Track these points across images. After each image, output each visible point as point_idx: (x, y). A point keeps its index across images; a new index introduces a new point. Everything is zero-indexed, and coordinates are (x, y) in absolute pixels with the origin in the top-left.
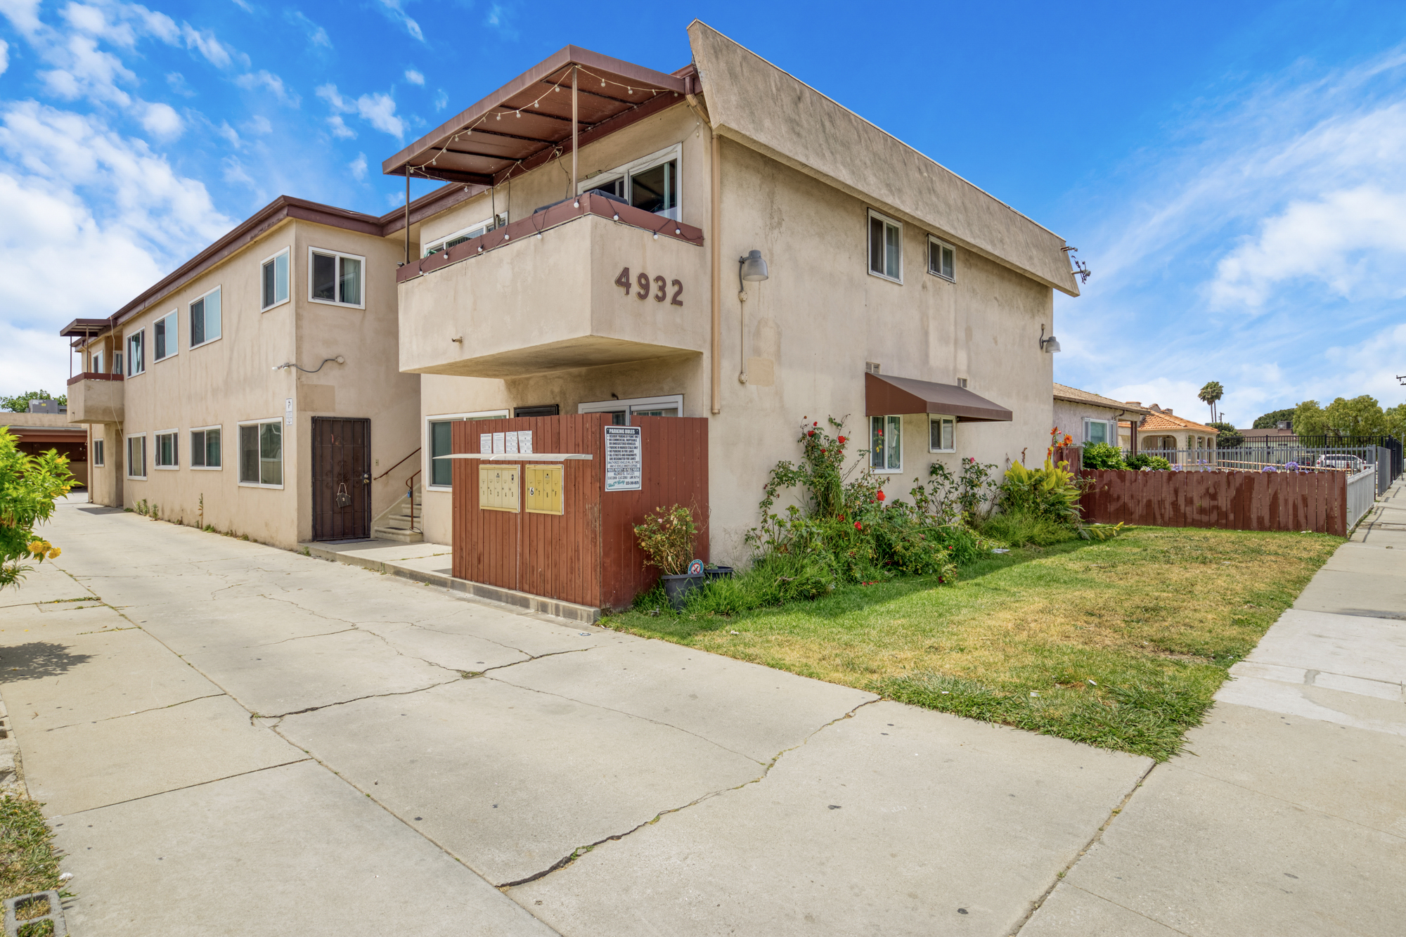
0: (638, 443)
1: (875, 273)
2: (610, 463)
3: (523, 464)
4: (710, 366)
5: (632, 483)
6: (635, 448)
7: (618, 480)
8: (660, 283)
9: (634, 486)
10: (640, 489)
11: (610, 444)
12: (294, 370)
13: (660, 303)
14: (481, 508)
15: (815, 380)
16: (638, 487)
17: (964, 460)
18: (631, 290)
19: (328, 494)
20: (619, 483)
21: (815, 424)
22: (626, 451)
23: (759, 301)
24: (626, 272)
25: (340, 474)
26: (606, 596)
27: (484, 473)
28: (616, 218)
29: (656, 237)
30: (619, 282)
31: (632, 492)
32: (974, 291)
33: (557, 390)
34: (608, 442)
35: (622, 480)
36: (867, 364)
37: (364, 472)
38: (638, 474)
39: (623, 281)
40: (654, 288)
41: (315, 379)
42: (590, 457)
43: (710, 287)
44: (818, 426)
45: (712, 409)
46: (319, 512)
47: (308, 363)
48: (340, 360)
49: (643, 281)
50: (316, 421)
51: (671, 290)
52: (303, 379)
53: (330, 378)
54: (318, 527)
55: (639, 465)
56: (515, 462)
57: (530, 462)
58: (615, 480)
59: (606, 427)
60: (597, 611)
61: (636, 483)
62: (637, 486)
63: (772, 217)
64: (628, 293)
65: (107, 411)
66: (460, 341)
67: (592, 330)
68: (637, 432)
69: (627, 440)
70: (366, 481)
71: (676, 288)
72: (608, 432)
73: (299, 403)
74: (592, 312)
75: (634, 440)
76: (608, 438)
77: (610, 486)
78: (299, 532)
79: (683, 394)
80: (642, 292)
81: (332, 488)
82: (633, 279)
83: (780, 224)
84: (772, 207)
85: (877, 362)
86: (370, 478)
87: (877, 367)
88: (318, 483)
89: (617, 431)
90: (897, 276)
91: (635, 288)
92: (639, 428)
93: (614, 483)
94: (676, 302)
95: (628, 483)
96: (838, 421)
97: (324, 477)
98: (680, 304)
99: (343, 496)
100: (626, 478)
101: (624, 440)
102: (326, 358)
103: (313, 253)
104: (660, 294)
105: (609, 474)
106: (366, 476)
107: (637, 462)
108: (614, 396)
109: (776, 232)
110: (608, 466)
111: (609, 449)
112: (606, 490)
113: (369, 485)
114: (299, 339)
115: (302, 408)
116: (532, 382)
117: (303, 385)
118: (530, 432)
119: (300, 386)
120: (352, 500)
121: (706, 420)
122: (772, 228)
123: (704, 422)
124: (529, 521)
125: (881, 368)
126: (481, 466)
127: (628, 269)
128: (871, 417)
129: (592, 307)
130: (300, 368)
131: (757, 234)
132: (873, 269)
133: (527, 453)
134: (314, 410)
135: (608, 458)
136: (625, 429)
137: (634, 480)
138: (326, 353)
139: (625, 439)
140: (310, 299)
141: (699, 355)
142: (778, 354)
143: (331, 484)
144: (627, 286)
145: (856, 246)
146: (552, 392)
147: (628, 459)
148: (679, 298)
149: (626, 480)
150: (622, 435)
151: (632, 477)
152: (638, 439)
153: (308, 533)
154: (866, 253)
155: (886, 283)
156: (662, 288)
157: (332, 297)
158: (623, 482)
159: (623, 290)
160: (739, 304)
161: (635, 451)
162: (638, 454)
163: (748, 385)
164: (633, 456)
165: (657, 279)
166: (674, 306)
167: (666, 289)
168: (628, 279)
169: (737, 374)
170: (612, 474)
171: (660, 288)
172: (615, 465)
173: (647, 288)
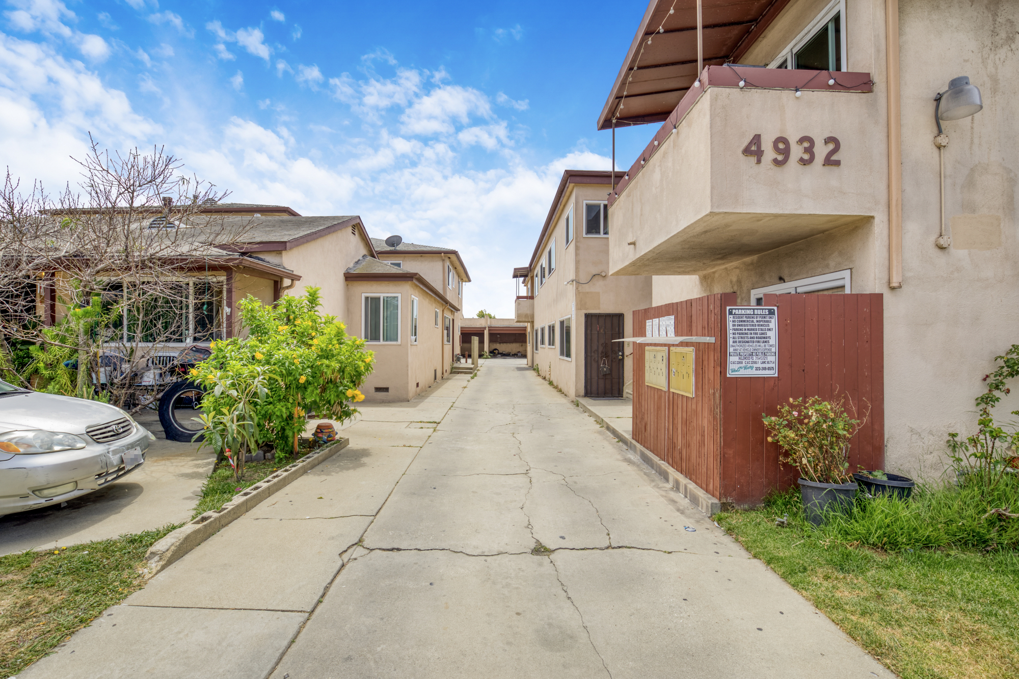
0: (773, 323)
2: (732, 346)
3: (669, 346)
4: (886, 232)
5: (764, 369)
6: (769, 330)
7: (744, 364)
8: (806, 145)
9: (767, 372)
10: (776, 375)
11: (734, 325)
12: (574, 282)
13: (807, 167)
14: (646, 384)
16: (774, 373)
18: (763, 159)
19: (595, 365)
20: (745, 368)
22: (756, 334)
23: (971, 143)
24: (757, 139)
25: (602, 352)
26: (725, 491)
27: (649, 354)
28: (742, 84)
29: (799, 94)
30: (747, 151)
31: (765, 379)
33: (734, 279)
34: (731, 324)
35: (749, 365)
37: (619, 351)
38: (773, 359)
39: (753, 150)
40: (797, 152)
41: (586, 288)
42: (711, 340)
43: (884, 138)
45: (889, 283)
46: (589, 378)
47: (583, 279)
48: (603, 274)
49: (781, 146)
50: (588, 316)
51: (821, 151)
52: (580, 289)
53: (598, 286)
54: (589, 387)
55: (775, 349)
56: (665, 345)
57: (673, 345)
58: (741, 365)
59: (728, 308)
60: (716, 504)
61: (769, 369)
62: (772, 372)
63: (994, 33)
64: (759, 162)
65: (526, 316)
66: (634, 244)
67: (712, 206)
68: (771, 312)
69: (757, 321)
70: (620, 357)
71: (831, 146)
72: (731, 313)
73: (577, 305)
74: (712, 188)
75: (768, 321)
76: (731, 319)
77: (734, 371)
78: (576, 390)
79: (851, 269)
80: (780, 158)
81: (598, 361)
82: (767, 145)
83: (1009, 40)
84: (994, 21)
86: (623, 355)
88: (589, 358)
89: (743, 312)
91: (769, 155)
92: (775, 308)
93: (737, 368)
94: (830, 162)
95: (757, 369)
97: (593, 354)
98: (837, 163)
99: (605, 367)
100: (755, 363)
101: (753, 321)
102: (594, 274)
103: (586, 205)
104: (806, 157)
105: (732, 359)
106: (620, 353)
107: (771, 346)
108: (781, 279)
109: (1002, 52)
110: (731, 350)
111: (731, 332)
112: (728, 376)
113: (623, 359)
114: (577, 262)
115: (578, 309)
116: (717, 275)
117: (580, 293)
118: (673, 317)
119: (578, 293)
120: (611, 370)
121: (880, 296)
122: (995, 46)
123: (876, 300)
124: (673, 399)
126: (647, 348)
127: (759, 135)
129: (712, 183)
130: (578, 283)
131: (966, 61)
133: (672, 338)
134: (586, 309)
135: (730, 341)
136: (754, 309)
137: (767, 366)
138: (595, 271)
139: (755, 320)
140: (584, 235)
141: (868, 220)
142: (1011, 208)
143: (597, 359)
144: (759, 154)
146: (731, 282)
147: (759, 342)
148: (834, 158)
149: (755, 366)
150: (748, 316)
151: (764, 363)
152: (773, 320)
153: (582, 392)
156: (810, 150)
157: (598, 232)
158: (752, 368)
159: (753, 159)
160: (936, 151)
161: (769, 334)
162: (773, 336)
163: (952, 250)
164: (766, 339)
165: (801, 141)
166: (827, 168)
167: (815, 150)
168: (759, 146)
169: (933, 238)
170: (736, 359)
171: (807, 150)
172: (740, 349)
173: (786, 152)
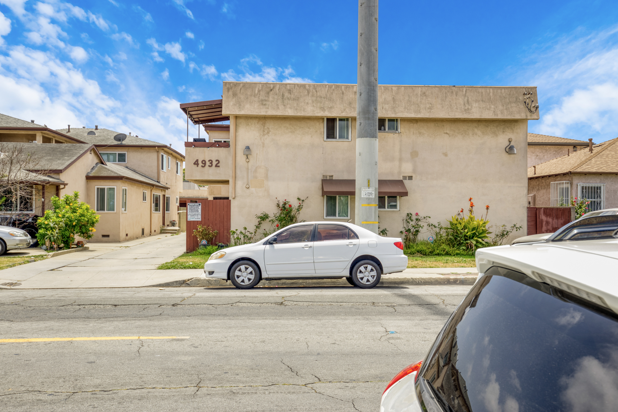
0: (200, 207)
1: (329, 140)
4: (232, 184)
8: (211, 162)
9: (198, 219)
11: (190, 208)
13: (211, 167)
15: (288, 185)
16: (200, 220)
17: (408, 214)
18: (199, 166)
21: (285, 200)
22: (195, 210)
23: (257, 160)
24: (197, 161)
26: (187, 249)
28: (193, 146)
29: (209, 149)
30: (195, 164)
31: (198, 221)
32: (420, 133)
35: (193, 218)
36: (323, 176)
38: (200, 217)
39: (196, 163)
40: (208, 163)
43: (232, 160)
44: (287, 201)
45: (230, 195)
49: (204, 162)
51: (214, 163)
55: (200, 214)
59: (188, 203)
63: (264, 131)
64: (198, 166)
68: (200, 205)
71: (217, 162)
72: (189, 205)
75: (198, 207)
80: (203, 165)
82: (200, 162)
83: (268, 133)
84: (264, 128)
85: (331, 174)
87: (332, 176)
90: (347, 138)
91: (200, 164)
92: (201, 203)
93: (190, 219)
94: (216, 166)
95: (196, 219)
96: (302, 199)
98: (219, 166)
100: (195, 217)
104: (210, 165)
105: (188, 216)
109: (266, 136)
110: (188, 214)
112: (188, 220)
121: (230, 200)
122: (264, 135)
125: (334, 177)
128: (325, 196)
131: (256, 139)
132: (328, 137)
135: (188, 212)
136: (195, 204)
139: (195, 206)
141: (228, 181)
142: (267, 177)
144: (198, 165)
145: (317, 131)
147: (196, 212)
148: (218, 165)
150: (193, 205)
151: (197, 217)
154: (323, 133)
155: (338, 142)
156: (211, 163)
159: (196, 166)
160: (246, 162)
161: (199, 210)
162: (200, 211)
163: (250, 188)
164: (198, 211)
165: (209, 161)
166: (216, 168)
167: (213, 163)
168: (198, 162)
169: (245, 185)
170: (190, 216)
171: (210, 163)
172: (191, 214)
173: (205, 164)
